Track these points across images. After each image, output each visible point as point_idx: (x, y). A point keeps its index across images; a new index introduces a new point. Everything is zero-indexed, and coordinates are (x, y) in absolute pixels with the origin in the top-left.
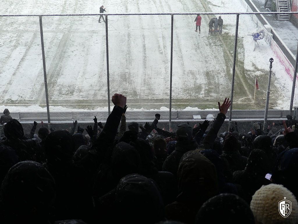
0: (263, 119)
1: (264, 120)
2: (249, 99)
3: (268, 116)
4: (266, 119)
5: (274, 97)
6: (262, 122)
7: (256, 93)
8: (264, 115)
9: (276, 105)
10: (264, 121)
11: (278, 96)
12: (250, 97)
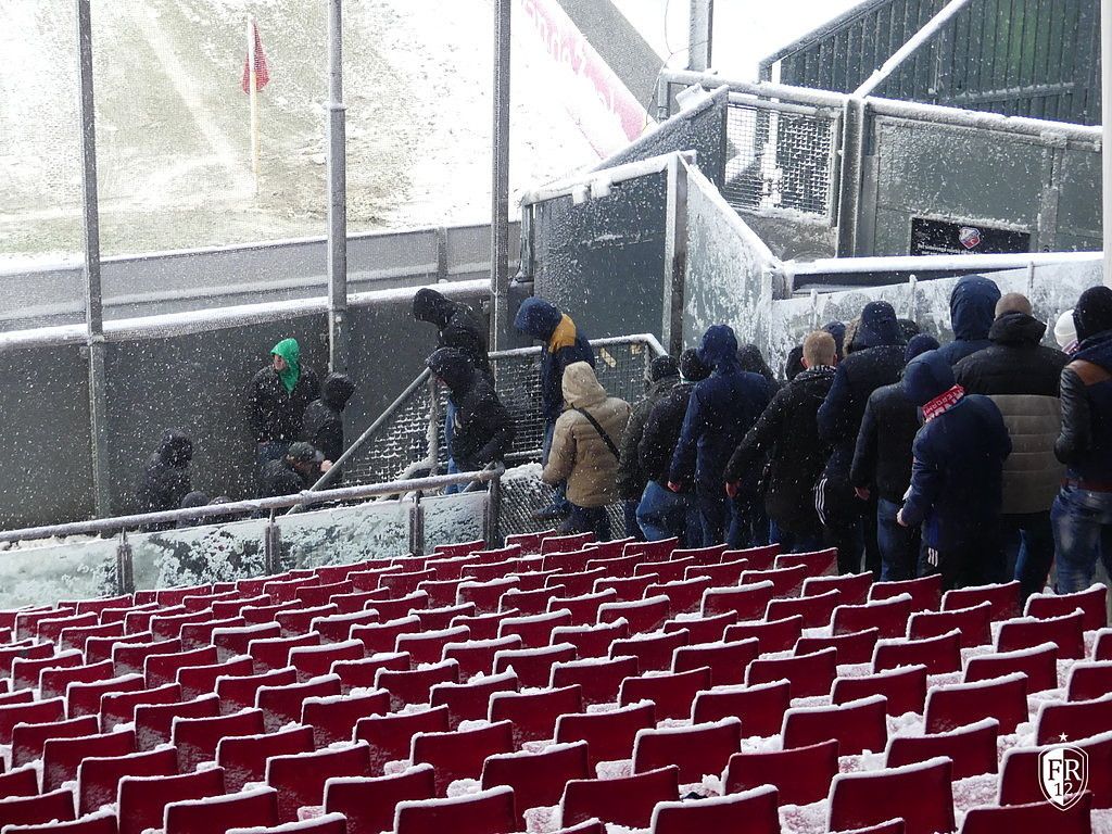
0: (324, 302)
1: (330, 307)
2: (216, 175)
3: (350, 276)
4: (340, 298)
5: (385, 144)
6: (320, 318)
7: (260, 130)
8: (325, 272)
9: (401, 198)
10: (326, 314)
11: (411, 137)
12: (225, 154)
